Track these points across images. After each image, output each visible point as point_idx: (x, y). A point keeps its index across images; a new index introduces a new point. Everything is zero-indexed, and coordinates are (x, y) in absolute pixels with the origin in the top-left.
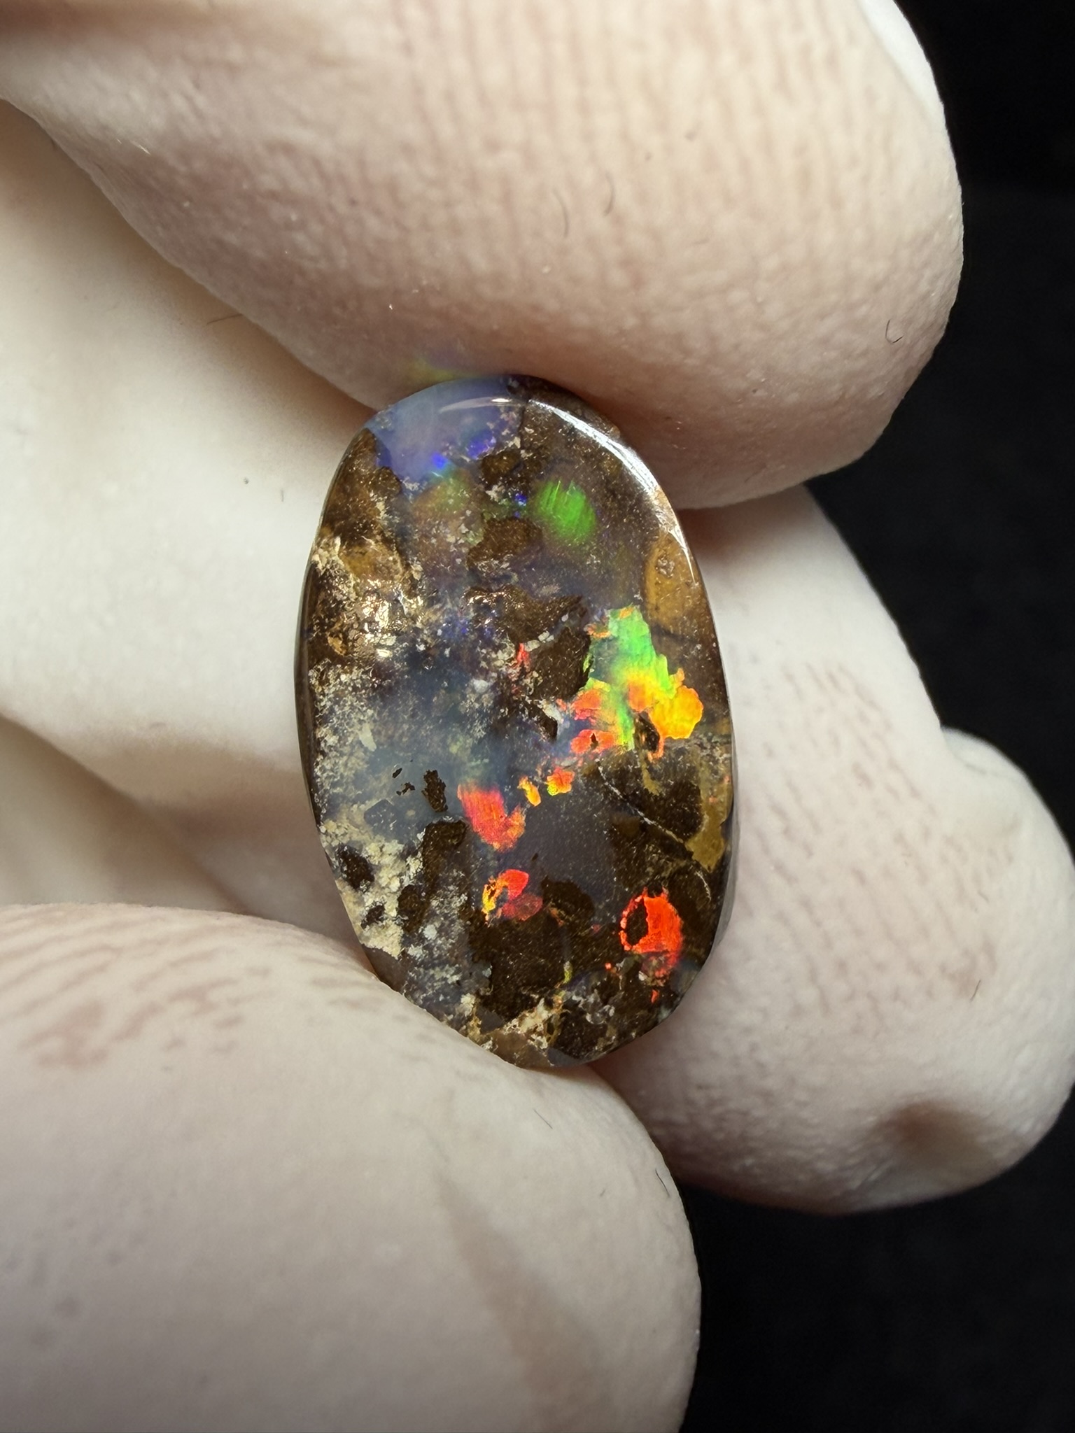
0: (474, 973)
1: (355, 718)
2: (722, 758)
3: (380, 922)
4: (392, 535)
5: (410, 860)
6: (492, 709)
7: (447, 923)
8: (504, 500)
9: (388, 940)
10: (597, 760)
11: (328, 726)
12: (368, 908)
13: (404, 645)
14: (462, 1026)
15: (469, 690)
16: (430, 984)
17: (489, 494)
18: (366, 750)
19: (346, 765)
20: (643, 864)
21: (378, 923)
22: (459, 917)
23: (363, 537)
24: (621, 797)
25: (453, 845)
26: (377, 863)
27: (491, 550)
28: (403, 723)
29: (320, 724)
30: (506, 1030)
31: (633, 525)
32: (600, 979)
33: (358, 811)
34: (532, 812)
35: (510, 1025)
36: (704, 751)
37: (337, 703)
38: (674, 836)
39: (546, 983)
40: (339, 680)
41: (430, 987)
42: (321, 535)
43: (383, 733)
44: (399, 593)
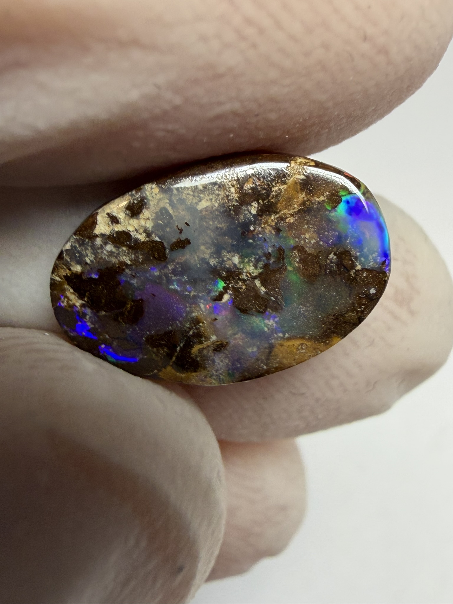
0: (92, 270)
1: (213, 197)
3: (111, 222)
4: (307, 205)
5: (144, 235)
6: (225, 267)
7: (115, 255)
8: (329, 262)
9: (102, 227)
10: (205, 322)
12: (117, 215)
13: (253, 219)
14: (64, 265)
15: (233, 254)
16: (83, 249)
18: (197, 204)
20: (157, 346)
22: (119, 260)
23: (305, 190)
24: (189, 335)
25: (155, 255)
26: (140, 218)
27: (303, 257)
28: (213, 222)
30: (66, 286)
35: (70, 288)
38: (172, 361)
39: (93, 304)
40: (231, 186)
43: (207, 213)
44: (279, 213)
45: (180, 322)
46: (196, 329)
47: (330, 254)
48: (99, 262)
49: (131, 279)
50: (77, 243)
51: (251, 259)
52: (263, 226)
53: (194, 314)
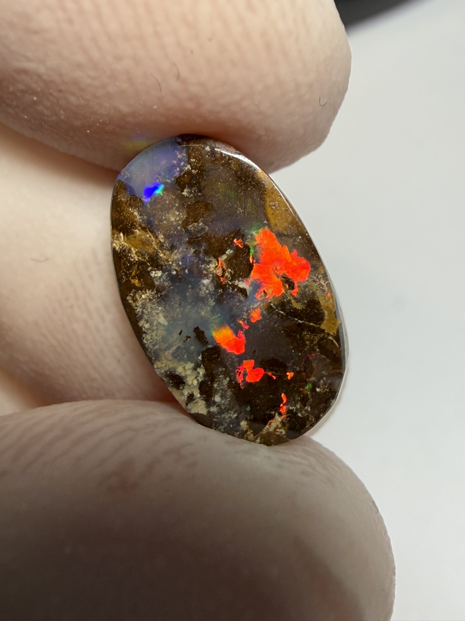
0: (243, 411)
1: (154, 313)
2: (326, 283)
3: (193, 401)
4: (145, 225)
5: (198, 370)
6: (214, 291)
7: (223, 392)
8: (191, 195)
9: (200, 408)
10: (269, 301)
11: (143, 320)
12: (186, 397)
13: (166, 274)
14: (244, 435)
15: (202, 285)
16: (225, 421)
17: (184, 194)
18: (163, 326)
19: (156, 335)
20: (304, 341)
21: (193, 402)
22: (228, 388)
23: (132, 230)
24: (285, 314)
25: (216, 357)
26: (184, 375)
27: (192, 219)
28: (176, 309)
29: (140, 320)
30: (264, 431)
31: (253, 190)
32: (299, 396)
33: (168, 353)
34: (247, 333)
35: (265, 428)
36: (316, 283)
37: (144, 308)
38: (314, 325)
39: (275, 405)
40: (141, 298)
41: (225, 423)
42: (113, 234)
43: (169, 316)
44: (157, 251)
48: (234, 406)
52: (171, 263)
53: (264, 312)
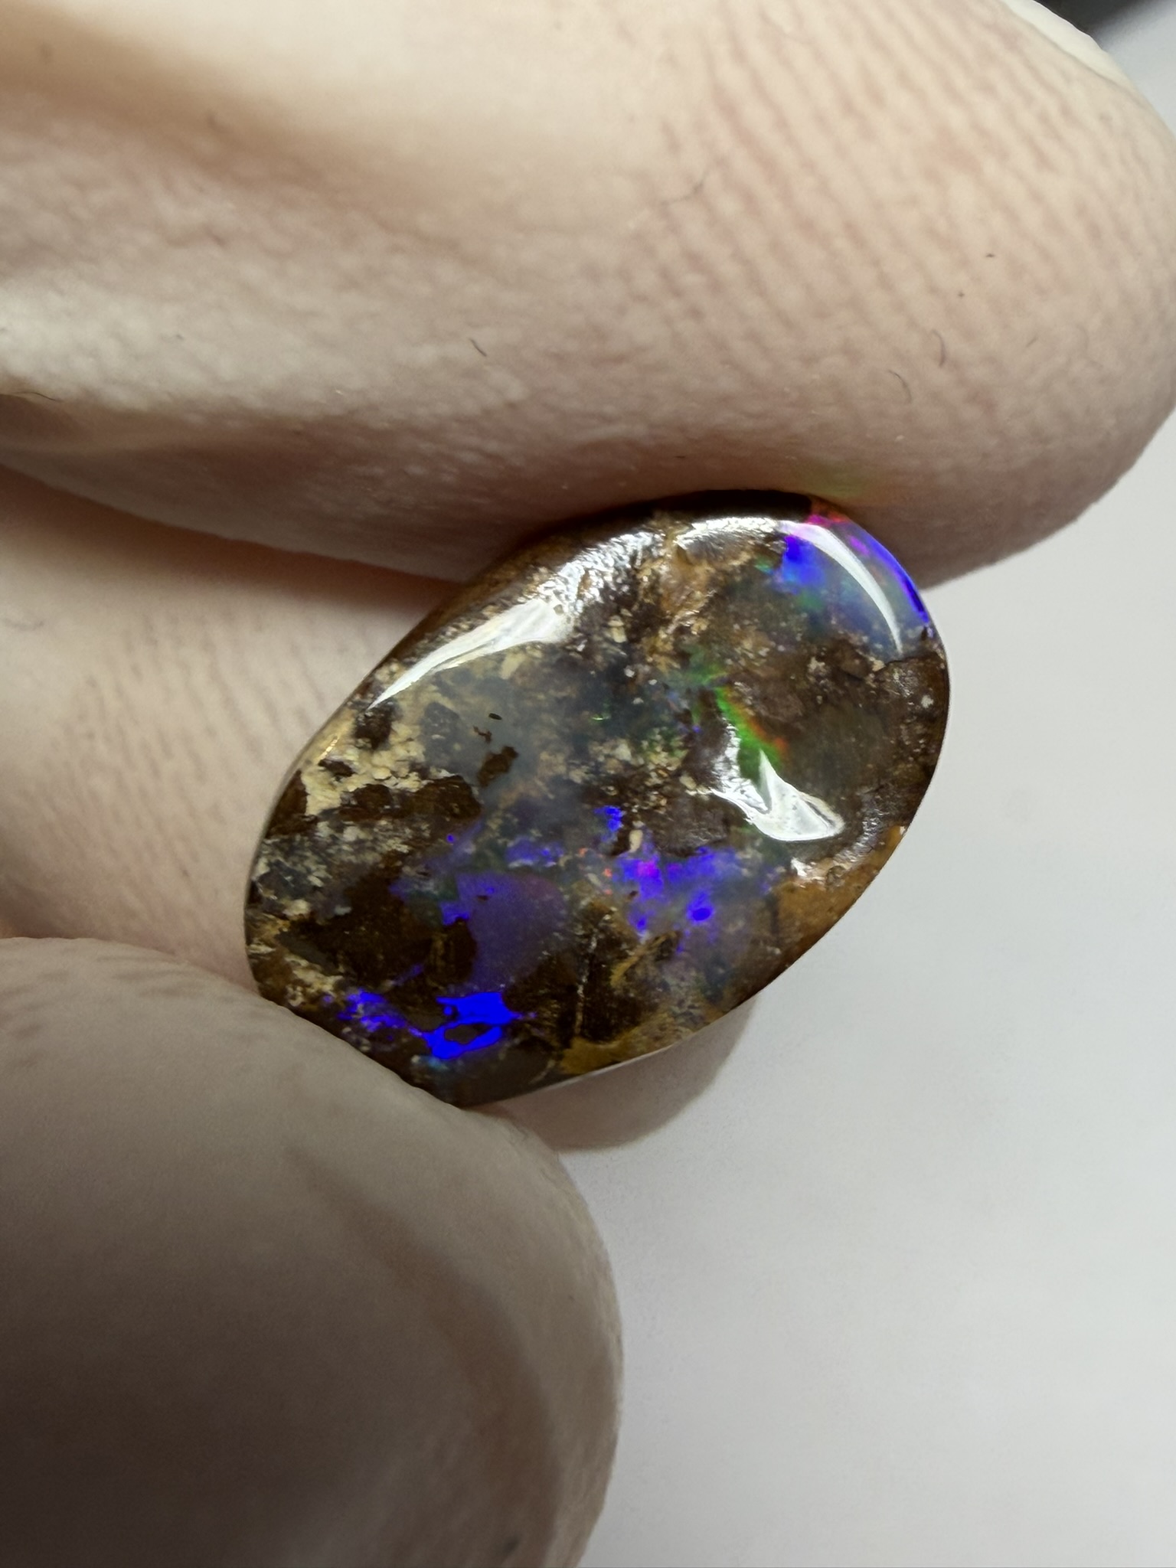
0: (333, 898)
3: (335, 778)
5: (414, 776)
6: (607, 777)
7: (369, 844)
8: (814, 680)
10: (614, 909)
12: (341, 758)
13: (622, 654)
16: (296, 859)
17: (813, 663)
18: (497, 668)
20: (533, 1006)
21: (332, 777)
24: (591, 952)
25: (453, 810)
26: (392, 743)
27: (759, 691)
28: (546, 693)
33: (431, 693)
35: (299, 960)
38: (578, 1023)
39: (361, 972)
41: (293, 861)
43: (526, 678)
44: (670, 622)
45: (563, 932)
46: (602, 930)
47: (808, 661)
48: (340, 875)
49: (420, 886)
50: (278, 852)
51: (652, 738)
52: (650, 660)
53: (584, 903)
